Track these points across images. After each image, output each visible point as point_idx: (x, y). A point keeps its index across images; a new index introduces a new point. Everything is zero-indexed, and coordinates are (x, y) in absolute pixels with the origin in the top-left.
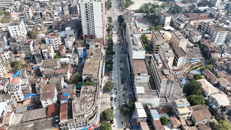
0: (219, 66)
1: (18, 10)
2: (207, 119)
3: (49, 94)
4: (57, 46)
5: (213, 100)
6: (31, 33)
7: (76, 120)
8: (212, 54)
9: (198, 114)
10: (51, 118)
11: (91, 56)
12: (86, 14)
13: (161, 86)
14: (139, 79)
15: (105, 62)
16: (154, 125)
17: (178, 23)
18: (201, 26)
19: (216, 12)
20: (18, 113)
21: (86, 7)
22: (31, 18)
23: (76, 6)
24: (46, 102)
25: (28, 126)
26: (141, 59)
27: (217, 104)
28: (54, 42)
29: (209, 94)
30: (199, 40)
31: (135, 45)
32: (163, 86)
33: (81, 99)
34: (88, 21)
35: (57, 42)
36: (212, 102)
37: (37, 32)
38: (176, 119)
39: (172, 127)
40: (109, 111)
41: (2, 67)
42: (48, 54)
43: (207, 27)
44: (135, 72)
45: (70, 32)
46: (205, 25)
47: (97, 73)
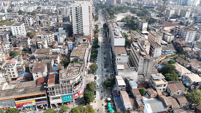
0: (190, 56)
1: (21, 20)
2: (181, 91)
3: (40, 68)
4: (51, 42)
5: (186, 78)
6: (30, 34)
7: (62, 85)
8: (184, 48)
9: (173, 86)
10: (40, 86)
11: (79, 45)
12: (76, 16)
13: (139, 65)
14: (120, 59)
15: (91, 52)
16: (132, 93)
17: (153, 29)
18: (173, 30)
19: (185, 20)
20: (11, 84)
21: (76, 10)
22: (31, 25)
23: (69, 16)
24: (37, 75)
25: (18, 91)
26: (121, 46)
27: (190, 81)
28: (49, 38)
29: (182, 74)
30: (172, 40)
31: (117, 35)
32: (141, 65)
33: (67, 70)
34: (78, 22)
35: (50, 38)
36: (185, 81)
37: (35, 33)
38: (153, 90)
39: (149, 97)
40: (92, 83)
41: (2, 53)
42: (43, 45)
43: (178, 30)
44: (116, 54)
45: (63, 31)
46: (176, 28)
47: (83, 56)
